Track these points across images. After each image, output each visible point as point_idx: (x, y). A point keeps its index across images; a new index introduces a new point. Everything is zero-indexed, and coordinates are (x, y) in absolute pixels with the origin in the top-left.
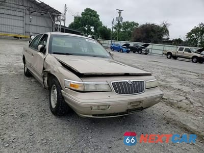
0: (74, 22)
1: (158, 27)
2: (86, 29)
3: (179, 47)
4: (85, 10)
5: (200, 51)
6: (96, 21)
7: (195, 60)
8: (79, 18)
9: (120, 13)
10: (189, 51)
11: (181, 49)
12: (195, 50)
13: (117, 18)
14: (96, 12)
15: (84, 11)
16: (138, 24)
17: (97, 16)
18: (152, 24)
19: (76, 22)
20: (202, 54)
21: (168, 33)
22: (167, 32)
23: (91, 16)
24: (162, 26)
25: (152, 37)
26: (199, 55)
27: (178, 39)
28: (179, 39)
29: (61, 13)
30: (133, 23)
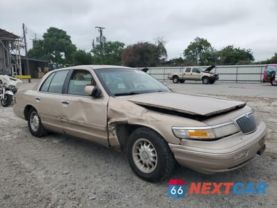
0: (34, 48)
1: (153, 46)
2: (54, 56)
3: (186, 68)
4: (48, 31)
5: (209, 70)
6: (67, 44)
7: (206, 81)
8: (41, 42)
9: (101, 31)
10: (198, 72)
11: (188, 70)
12: (204, 70)
13: (97, 38)
14: (65, 32)
15: (46, 32)
16: (124, 44)
17: (68, 38)
18: (145, 43)
19: (37, 48)
20: (212, 73)
21: (166, 52)
22: (164, 51)
23: (58, 38)
24: (157, 45)
25: (147, 59)
26: (208, 75)
27: (178, 58)
28: (180, 58)
29: (18, 37)
30: (117, 43)
